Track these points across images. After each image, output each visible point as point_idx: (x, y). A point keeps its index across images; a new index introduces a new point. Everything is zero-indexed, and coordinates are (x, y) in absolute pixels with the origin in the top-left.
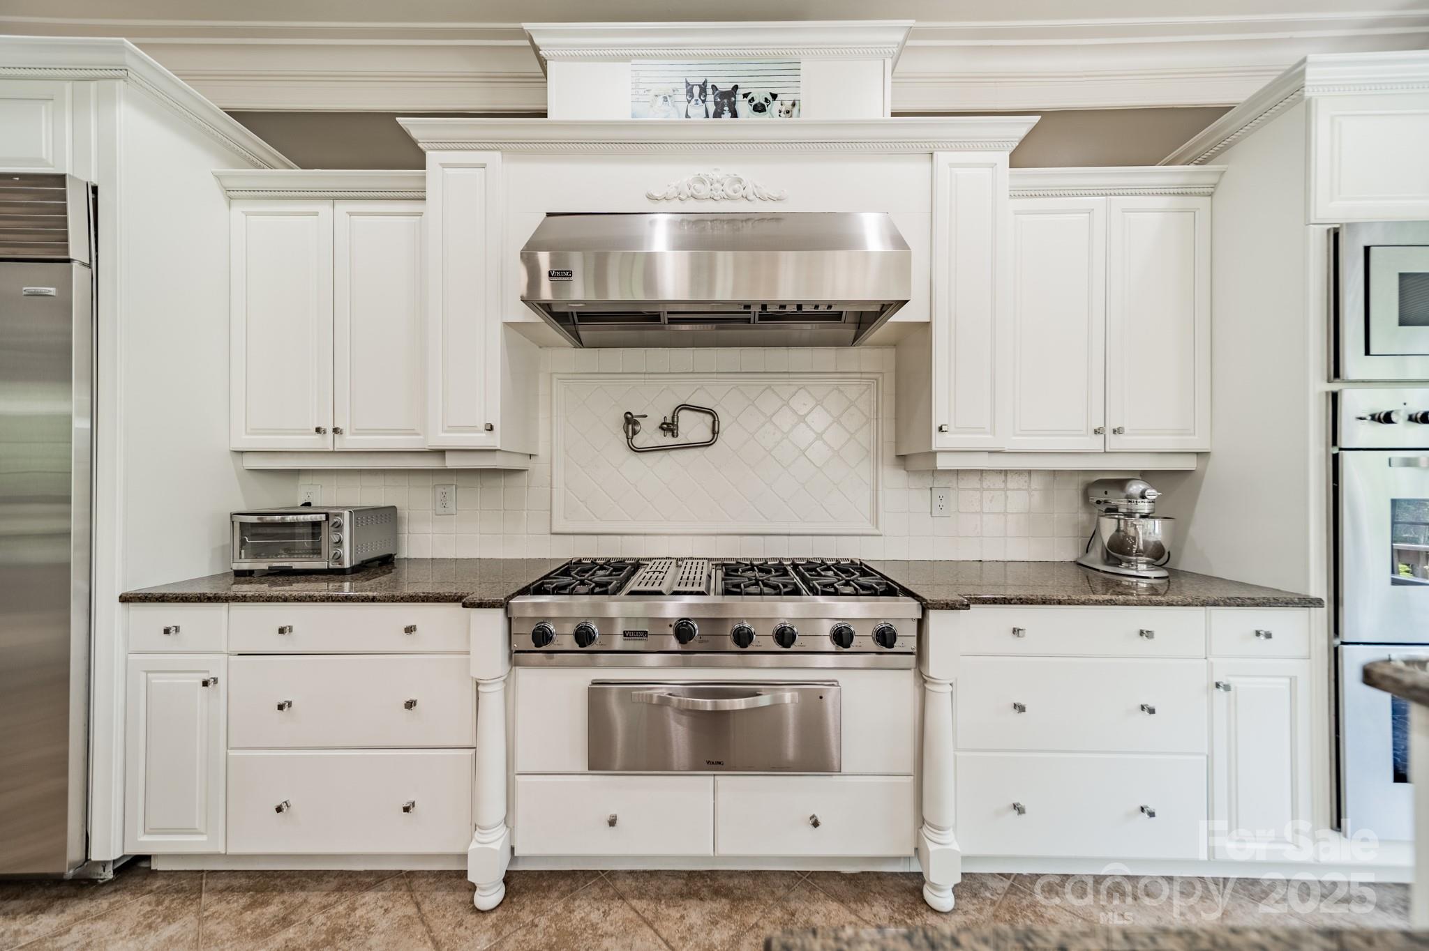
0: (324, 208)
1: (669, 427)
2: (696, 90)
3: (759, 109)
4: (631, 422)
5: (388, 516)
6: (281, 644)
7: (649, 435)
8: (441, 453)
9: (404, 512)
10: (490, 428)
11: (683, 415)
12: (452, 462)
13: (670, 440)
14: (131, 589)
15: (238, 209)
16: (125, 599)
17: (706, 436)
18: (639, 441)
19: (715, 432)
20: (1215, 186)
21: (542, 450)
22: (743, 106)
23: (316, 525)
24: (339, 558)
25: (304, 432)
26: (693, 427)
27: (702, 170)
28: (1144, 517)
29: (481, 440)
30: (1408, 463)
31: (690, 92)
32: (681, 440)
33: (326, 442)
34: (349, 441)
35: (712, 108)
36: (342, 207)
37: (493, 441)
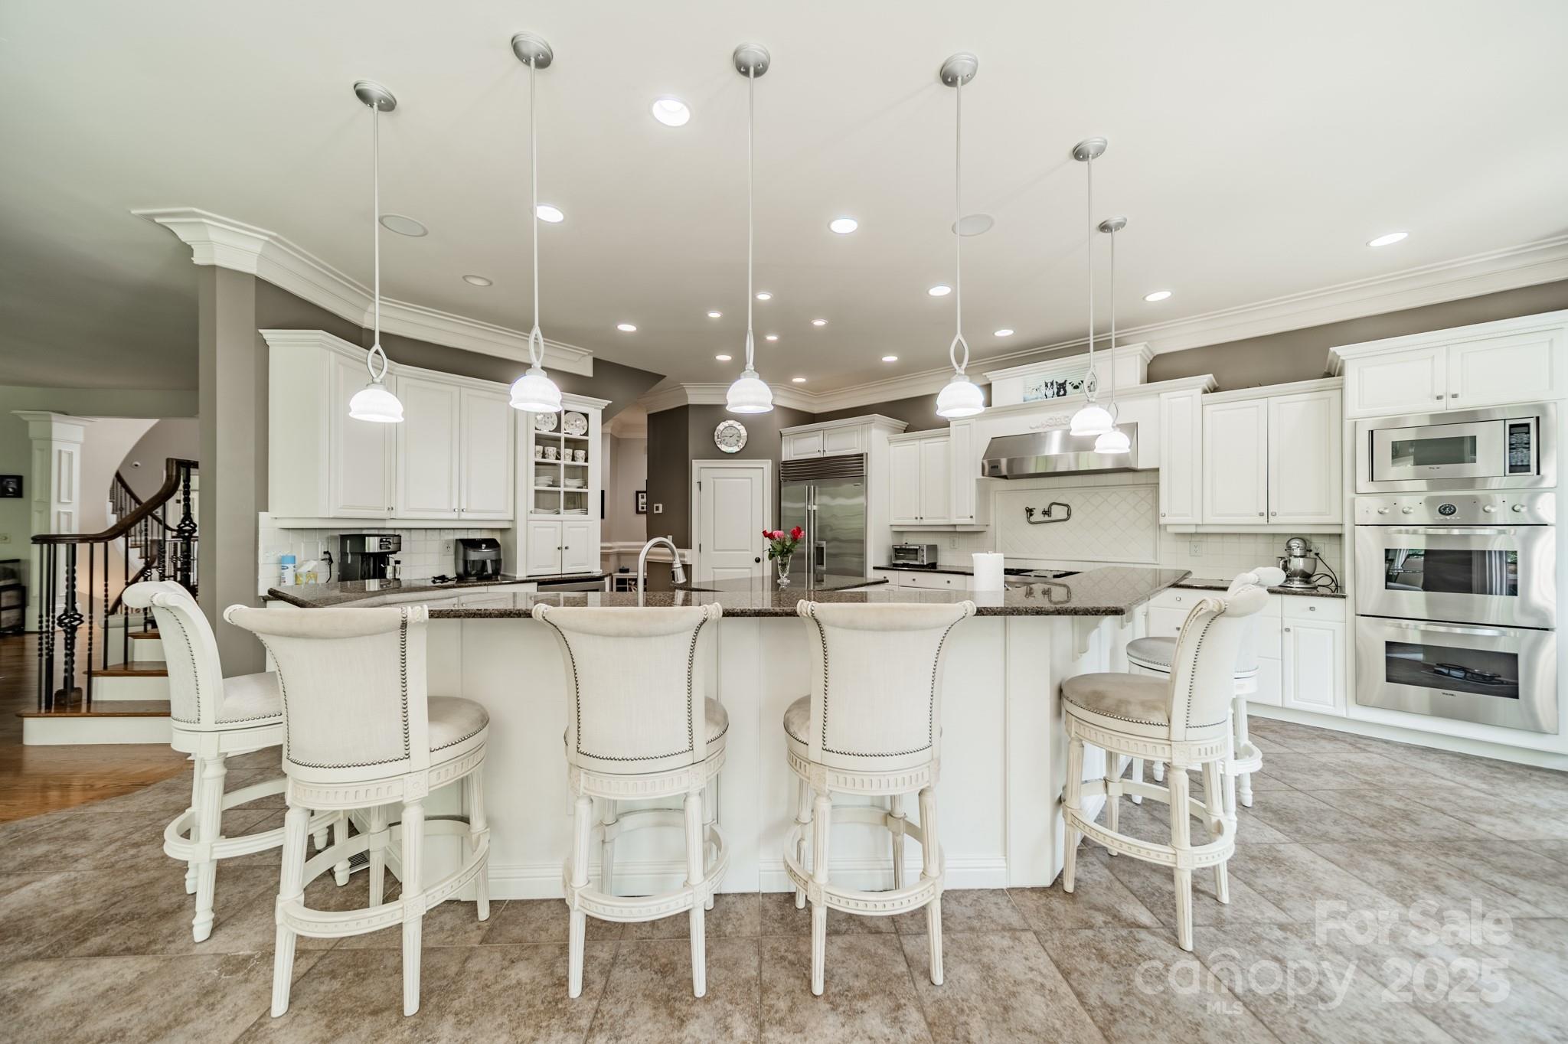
0: (917, 443)
1: (1047, 513)
2: (1049, 385)
3: (1076, 387)
4: (1030, 512)
5: (933, 549)
6: (912, 584)
7: (1038, 516)
8: (955, 526)
9: (939, 548)
10: (972, 517)
11: (1054, 507)
12: (958, 529)
13: (1047, 518)
14: (878, 566)
15: (892, 445)
16: (875, 568)
17: (1065, 516)
18: (1033, 519)
19: (1069, 515)
20: (1342, 384)
21: (992, 523)
22: (1069, 388)
23: (917, 550)
24: (923, 561)
25: (911, 518)
26: (1058, 512)
27: (1052, 414)
28: (1296, 557)
29: (968, 521)
30: (1407, 532)
31: (1047, 386)
32: (1053, 518)
33: (917, 522)
34: (925, 522)
35: (1056, 390)
36: (923, 442)
37: (973, 521)
